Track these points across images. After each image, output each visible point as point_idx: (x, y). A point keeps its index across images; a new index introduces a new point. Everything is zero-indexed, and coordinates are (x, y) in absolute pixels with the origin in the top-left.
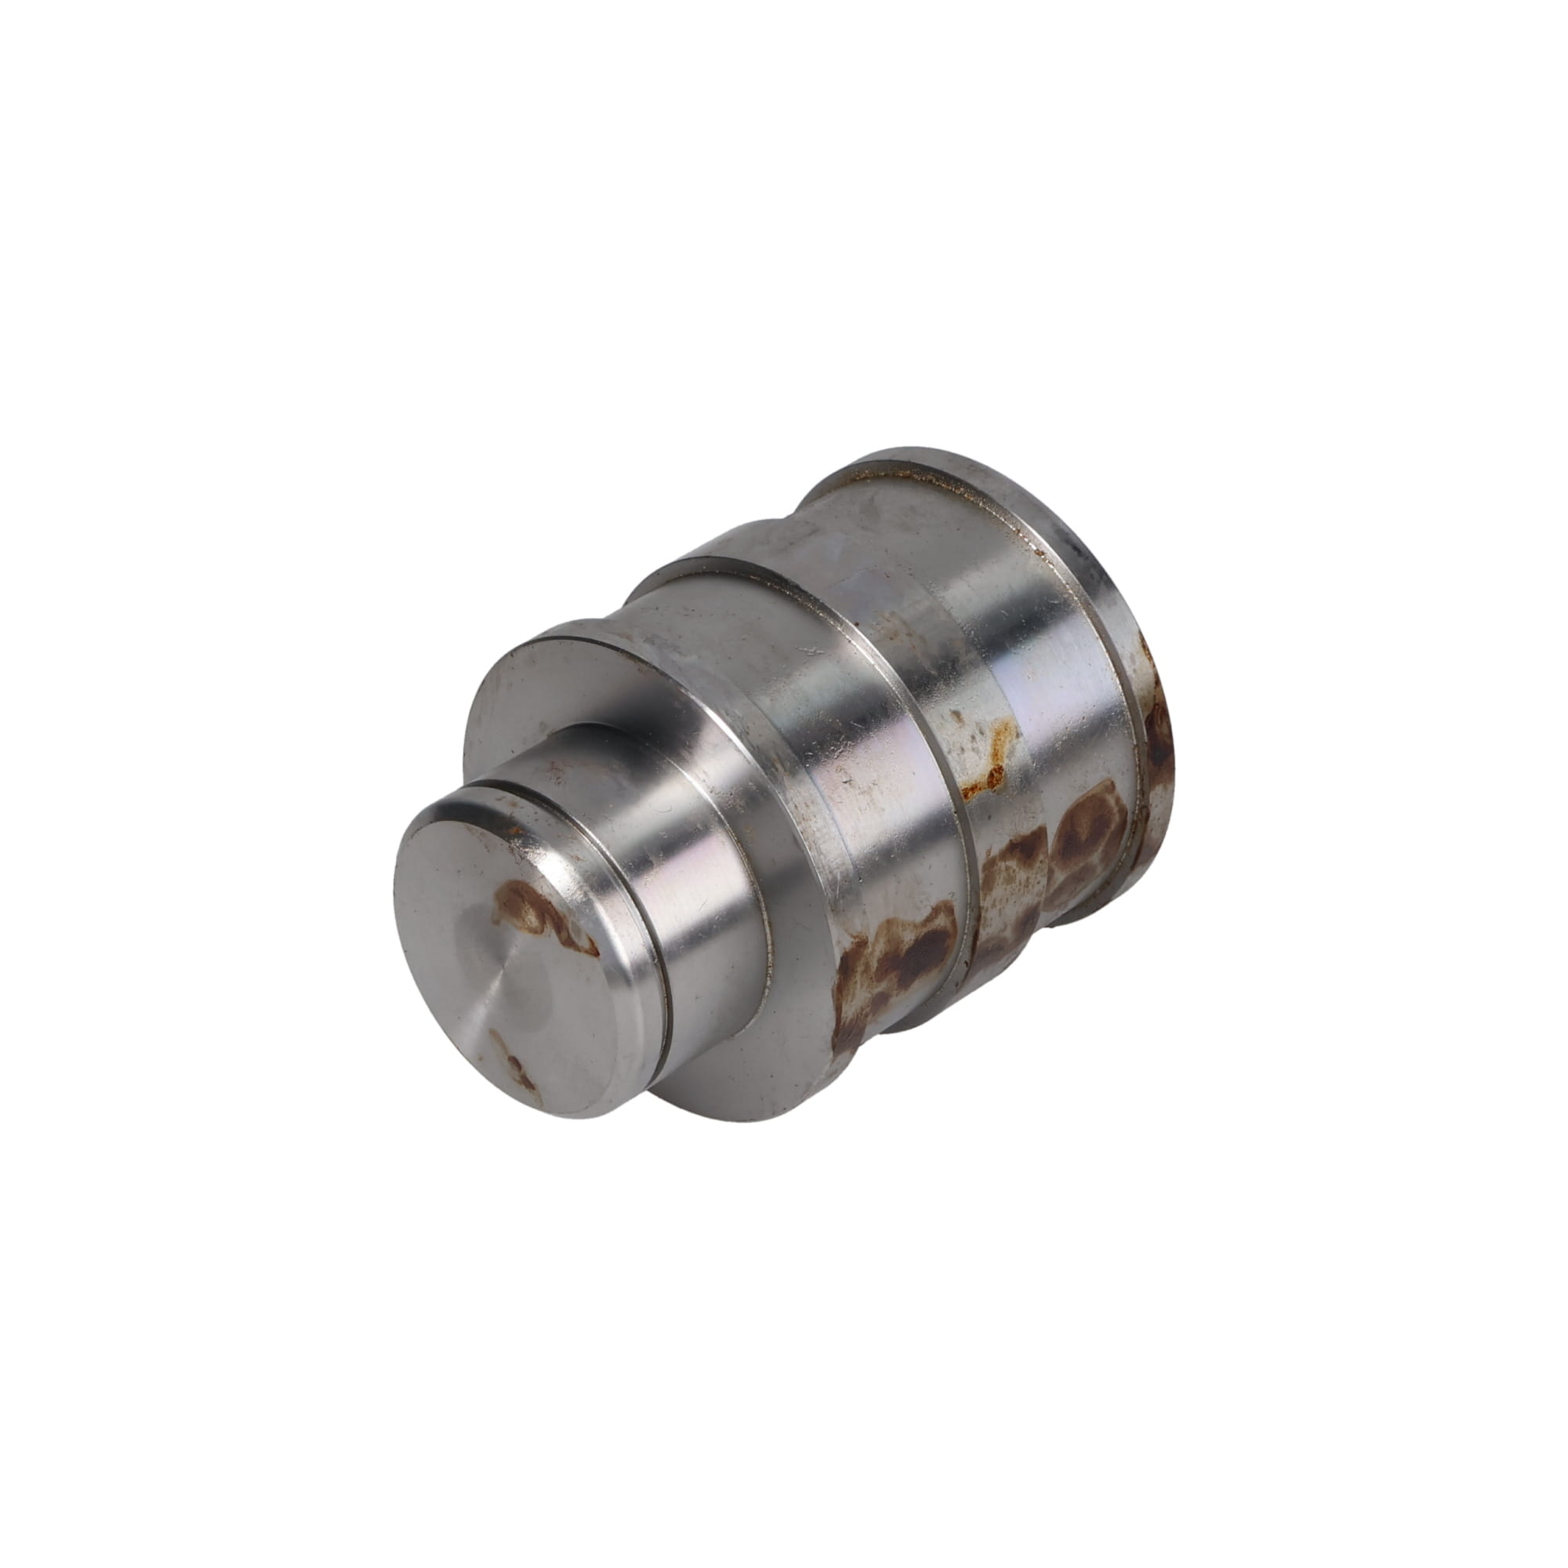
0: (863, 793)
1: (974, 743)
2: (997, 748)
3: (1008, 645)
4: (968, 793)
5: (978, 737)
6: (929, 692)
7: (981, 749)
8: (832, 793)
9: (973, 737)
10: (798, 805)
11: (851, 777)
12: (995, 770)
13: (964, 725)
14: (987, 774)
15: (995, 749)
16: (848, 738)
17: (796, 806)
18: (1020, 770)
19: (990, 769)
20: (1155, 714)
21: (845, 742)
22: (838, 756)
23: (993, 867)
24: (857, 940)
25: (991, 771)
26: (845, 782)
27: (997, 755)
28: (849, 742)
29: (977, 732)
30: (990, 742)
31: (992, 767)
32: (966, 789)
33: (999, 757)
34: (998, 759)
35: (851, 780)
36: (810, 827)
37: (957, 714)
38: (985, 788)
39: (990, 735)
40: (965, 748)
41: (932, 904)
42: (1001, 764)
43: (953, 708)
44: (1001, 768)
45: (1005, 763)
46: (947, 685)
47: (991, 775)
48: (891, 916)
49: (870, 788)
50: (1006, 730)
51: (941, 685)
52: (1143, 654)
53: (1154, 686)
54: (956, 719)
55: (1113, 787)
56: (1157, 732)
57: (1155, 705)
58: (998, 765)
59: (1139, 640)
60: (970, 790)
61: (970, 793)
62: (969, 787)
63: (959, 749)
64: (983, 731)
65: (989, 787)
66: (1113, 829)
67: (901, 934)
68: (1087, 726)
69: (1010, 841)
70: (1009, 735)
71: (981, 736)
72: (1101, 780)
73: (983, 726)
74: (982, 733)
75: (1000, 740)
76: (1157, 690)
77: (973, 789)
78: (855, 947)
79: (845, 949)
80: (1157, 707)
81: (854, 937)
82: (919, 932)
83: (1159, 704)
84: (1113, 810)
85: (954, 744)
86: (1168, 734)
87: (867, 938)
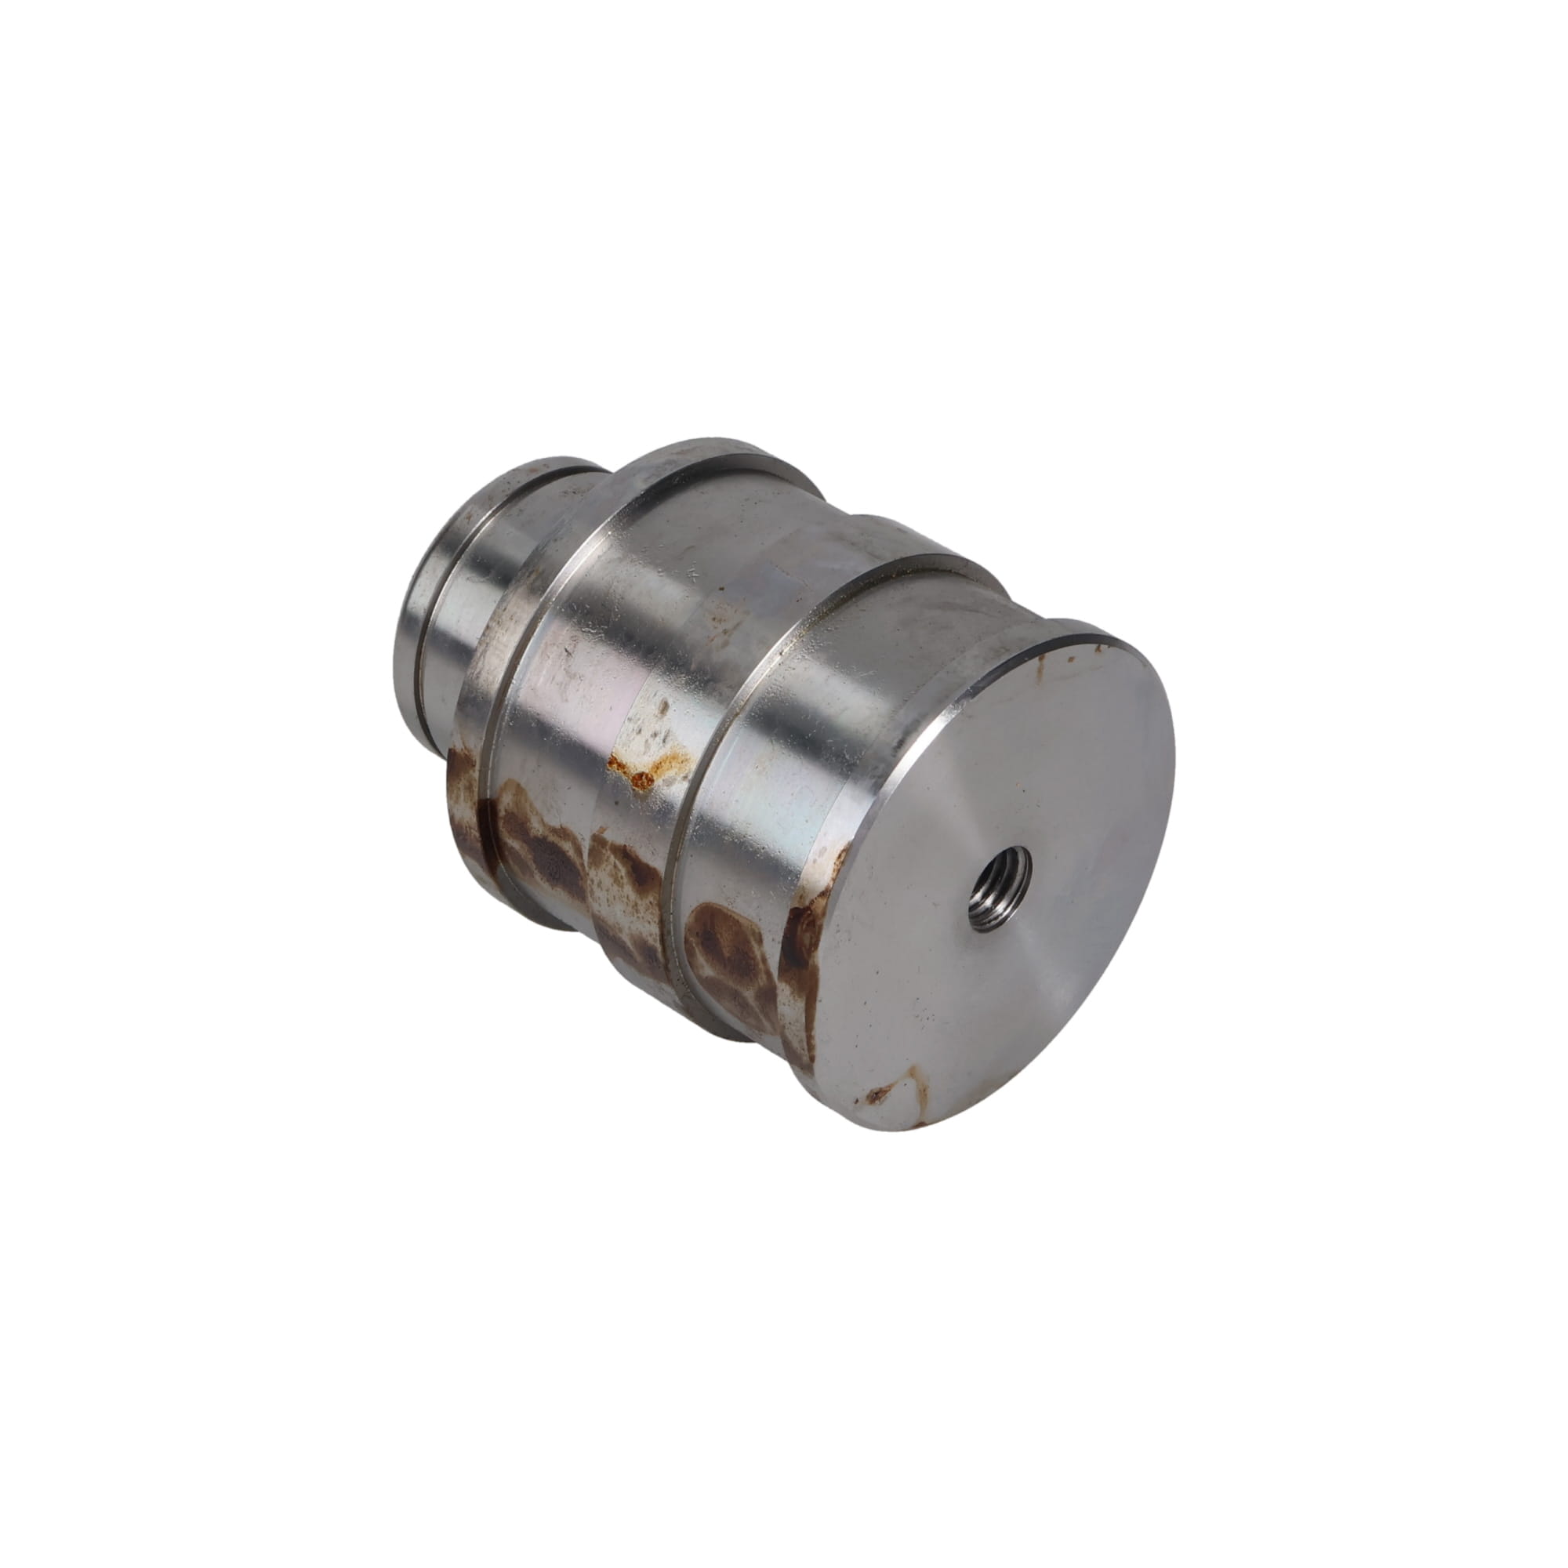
0: (567, 672)
1: (652, 739)
2: (663, 764)
3: (775, 731)
4: (614, 763)
5: (659, 739)
6: (671, 672)
7: (652, 749)
8: (550, 643)
9: (655, 735)
10: (507, 610)
11: (574, 652)
12: (647, 775)
13: (661, 719)
14: (640, 770)
15: (661, 763)
16: (606, 632)
17: (505, 609)
18: (664, 802)
19: (644, 770)
20: (805, 915)
21: (601, 631)
22: (585, 632)
23: (603, 847)
25: (643, 773)
26: (566, 651)
27: (658, 768)
28: (603, 635)
29: (662, 737)
30: (662, 752)
31: (647, 771)
32: (616, 759)
33: (658, 772)
34: (656, 771)
35: (571, 654)
37: (665, 707)
38: (628, 777)
39: (667, 750)
40: (643, 733)
41: (561, 820)
42: (655, 778)
43: (670, 702)
44: (651, 781)
45: (658, 782)
46: (687, 683)
47: (641, 775)
49: (575, 675)
50: (682, 762)
51: (683, 679)
52: (834, 861)
53: (818, 893)
54: (661, 709)
55: (760, 941)
56: (799, 933)
57: (808, 908)
58: (652, 776)
59: (842, 848)
60: (617, 763)
61: (615, 766)
62: (619, 761)
63: (638, 727)
64: (667, 741)
65: (632, 781)
66: (761, 984)
67: (529, 812)
68: (762, 858)
69: (625, 846)
70: (680, 768)
71: (662, 741)
72: (750, 918)
73: (670, 738)
74: (664, 741)
75: (670, 762)
76: (820, 899)
77: (621, 766)
78: (463, 756)
79: (455, 746)
80: (809, 912)
81: (465, 748)
82: (547, 833)
83: (813, 913)
84: (757, 965)
85: (639, 719)
86: (808, 947)
87: (475, 762)
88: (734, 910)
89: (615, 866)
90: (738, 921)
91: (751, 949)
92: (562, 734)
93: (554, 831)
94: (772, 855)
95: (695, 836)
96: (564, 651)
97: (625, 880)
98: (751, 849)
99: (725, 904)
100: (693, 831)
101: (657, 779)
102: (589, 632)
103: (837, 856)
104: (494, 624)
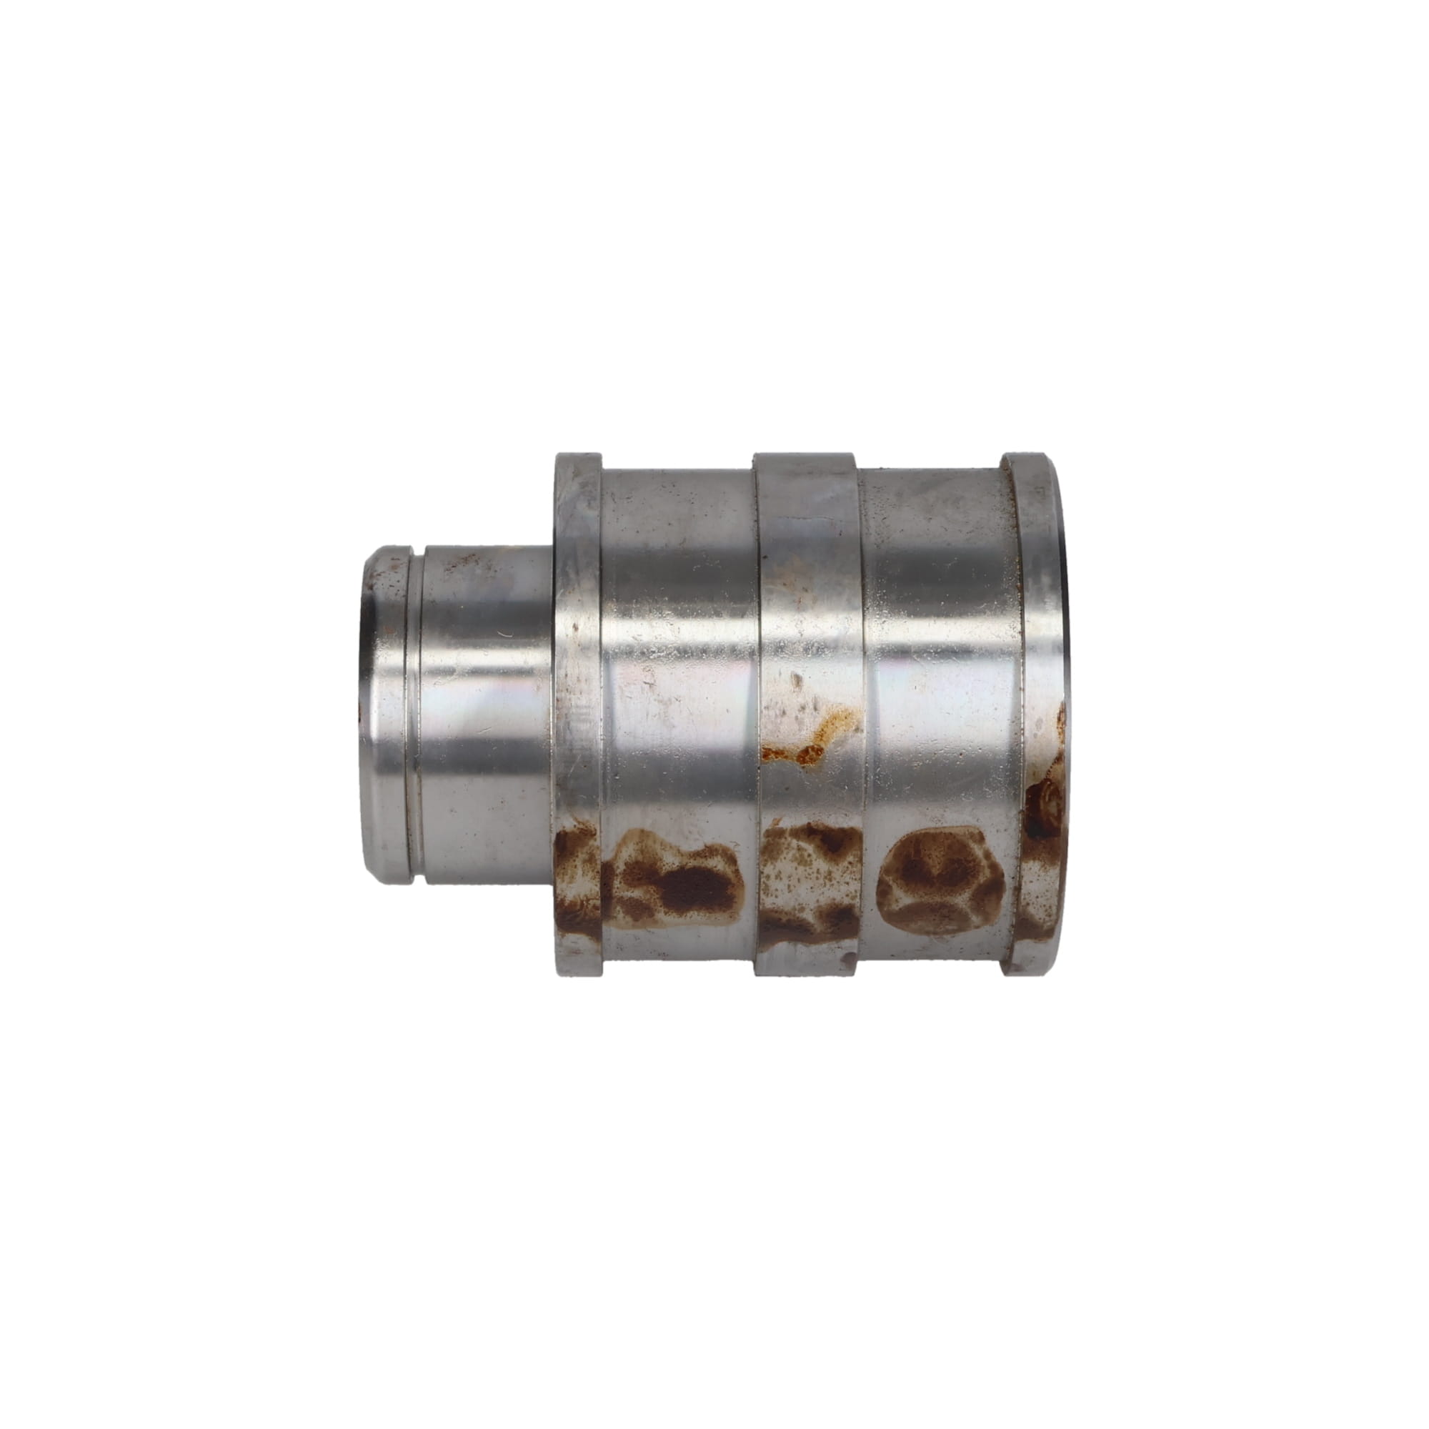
0: (658, 701)
1: (801, 714)
2: (825, 730)
4: (769, 754)
5: (809, 710)
6: (782, 648)
7: (806, 720)
8: (626, 686)
9: (803, 708)
11: (655, 681)
12: (813, 748)
13: (799, 691)
14: (803, 746)
15: (822, 730)
16: (677, 649)
17: (566, 675)
18: (844, 761)
19: (807, 745)
20: (1045, 787)
21: (671, 650)
22: (655, 658)
23: (780, 838)
24: (581, 826)
25: (807, 748)
26: (646, 683)
27: (821, 736)
28: (676, 653)
29: (811, 706)
30: (819, 720)
31: (811, 744)
32: (770, 749)
33: (824, 738)
34: (821, 740)
35: (653, 684)
36: (570, 700)
37: (798, 680)
38: (792, 759)
39: (824, 714)
40: (788, 713)
41: (705, 841)
42: (822, 745)
43: (800, 673)
44: (819, 751)
45: (828, 747)
46: (806, 650)
47: (806, 751)
48: (647, 827)
49: (670, 700)
50: (846, 718)
51: (799, 647)
52: (1056, 726)
53: (1052, 761)
54: (794, 682)
55: (981, 838)
56: (1042, 807)
57: (1047, 780)
58: (819, 745)
59: (1058, 711)
60: (773, 752)
61: (773, 755)
62: (774, 750)
63: (780, 710)
64: (818, 707)
65: (798, 760)
66: (982, 882)
67: (659, 851)
68: (962, 764)
69: (809, 824)
70: (847, 725)
71: (813, 711)
72: (966, 824)
73: (821, 703)
74: (815, 709)
75: (833, 724)
76: (1056, 766)
77: (778, 753)
78: (578, 832)
79: (564, 827)
80: (1049, 783)
81: (579, 823)
82: (685, 861)
83: (1053, 781)
84: (980, 862)
85: (777, 703)
86: (1056, 815)
87: (596, 830)
88: (945, 825)
89: (799, 849)
90: (951, 834)
91: (970, 853)
92: (684, 758)
93: (697, 855)
94: (973, 756)
95: (878, 779)
96: (644, 684)
97: (814, 856)
98: (947, 761)
99: (932, 825)
100: (875, 776)
101: (826, 745)
102: (659, 657)
103: (1056, 720)
104: (563, 694)
